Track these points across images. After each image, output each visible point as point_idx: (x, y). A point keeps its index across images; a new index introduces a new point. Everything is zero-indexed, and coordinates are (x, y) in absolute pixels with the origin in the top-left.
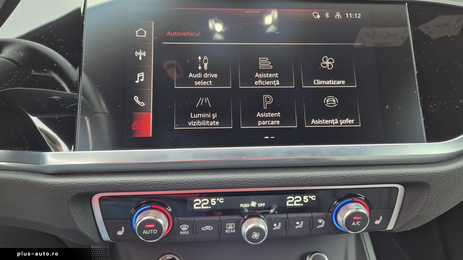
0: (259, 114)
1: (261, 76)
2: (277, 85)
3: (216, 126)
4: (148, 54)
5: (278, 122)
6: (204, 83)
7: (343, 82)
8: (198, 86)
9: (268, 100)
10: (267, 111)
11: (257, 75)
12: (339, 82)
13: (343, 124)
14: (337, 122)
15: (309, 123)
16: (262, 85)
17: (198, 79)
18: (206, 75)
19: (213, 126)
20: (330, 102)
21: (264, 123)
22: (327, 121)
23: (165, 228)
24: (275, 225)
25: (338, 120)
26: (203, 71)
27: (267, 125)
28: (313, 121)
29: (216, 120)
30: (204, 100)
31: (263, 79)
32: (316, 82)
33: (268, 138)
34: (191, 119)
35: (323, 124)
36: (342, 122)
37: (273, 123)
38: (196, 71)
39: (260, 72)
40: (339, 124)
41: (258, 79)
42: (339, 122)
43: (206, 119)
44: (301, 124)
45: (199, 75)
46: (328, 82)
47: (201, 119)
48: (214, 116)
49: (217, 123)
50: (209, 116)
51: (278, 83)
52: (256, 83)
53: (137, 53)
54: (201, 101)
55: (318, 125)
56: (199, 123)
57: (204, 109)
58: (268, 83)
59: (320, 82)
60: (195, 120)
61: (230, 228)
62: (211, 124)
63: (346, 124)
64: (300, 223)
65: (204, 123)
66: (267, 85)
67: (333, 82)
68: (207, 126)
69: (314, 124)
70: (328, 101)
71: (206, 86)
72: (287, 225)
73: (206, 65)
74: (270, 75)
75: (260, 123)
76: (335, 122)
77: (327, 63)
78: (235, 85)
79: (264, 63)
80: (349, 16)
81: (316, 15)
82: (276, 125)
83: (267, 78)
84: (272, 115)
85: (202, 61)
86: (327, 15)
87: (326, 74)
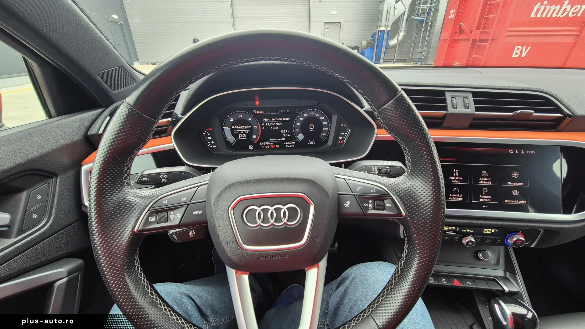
0: (481, 196)
1: (482, 179)
2: (490, 184)
3: (461, 200)
5: (489, 200)
6: (457, 181)
7: (522, 184)
8: (453, 182)
9: (485, 190)
10: (484, 195)
11: (480, 179)
12: (520, 184)
13: (520, 203)
14: (518, 202)
15: (504, 201)
16: (483, 184)
17: (454, 180)
18: (457, 178)
19: (460, 200)
20: (515, 193)
21: (483, 200)
22: (513, 201)
24: (477, 240)
25: (518, 201)
26: (456, 176)
28: (506, 201)
29: (461, 197)
30: (456, 189)
31: (483, 181)
32: (509, 183)
33: (484, 207)
34: (450, 197)
36: (520, 202)
37: (487, 200)
38: (453, 176)
39: (482, 177)
41: (481, 181)
42: (519, 202)
43: (457, 197)
44: (500, 202)
45: (454, 178)
46: (515, 184)
47: (455, 197)
48: (461, 196)
49: (462, 199)
50: (458, 195)
51: (490, 183)
52: (480, 182)
54: (455, 189)
56: (454, 198)
57: (456, 193)
58: (485, 183)
59: (510, 183)
60: (452, 197)
61: (456, 239)
62: (459, 199)
63: (522, 203)
64: (489, 240)
65: (456, 198)
66: (485, 184)
67: (518, 184)
68: (457, 200)
69: (506, 202)
70: (514, 192)
71: (457, 183)
72: (482, 240)
73: (457, 174)
74: (487, 179)
75: (481, 200)
76: (516, 202)
77: (515, 175)
78: (470, 183)
79: (484, 174)
80: (528, 152)
81: (511, 151)
82: (489, 201)
83: (485, 180)
84: (487, 197)
85: (455, 171)
86: (517, 152)
87: (514, 180)
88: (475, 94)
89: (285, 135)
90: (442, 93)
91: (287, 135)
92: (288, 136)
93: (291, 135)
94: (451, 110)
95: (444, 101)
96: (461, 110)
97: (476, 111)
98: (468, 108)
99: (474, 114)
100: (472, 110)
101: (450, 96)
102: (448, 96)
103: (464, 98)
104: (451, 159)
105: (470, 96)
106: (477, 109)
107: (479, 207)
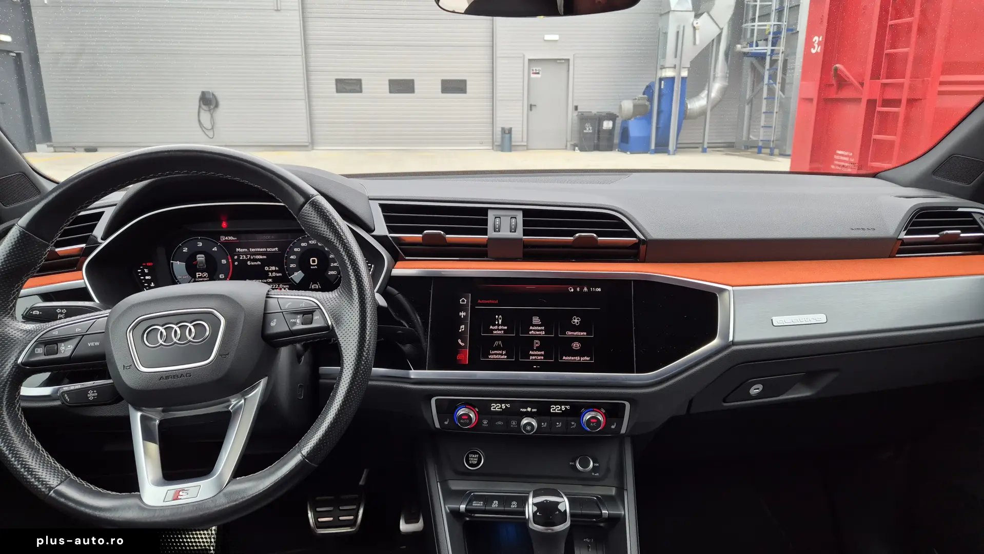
0: (531, 352)
1: (533, 328)
2: (543, 335)
3: (505, 359)
4: (467, 314)
5: (542, 357)
6: (499, 332)
7: (585, 333)
8: (495, 334)
9: (537, 343)
10: (536, 350)
11: (531, 328)
12: (582, 334)
14: (579, 359)
15: (561, 359)
16: (534, 335)
17: (496, 330)
18: (500, 328)
19: (503, 359)
20: (576, 346)
21: (534, 358)
22: (573, 358)
23: (474, 420)
24: (543, 424)
25: (580, 358)
26: (498, 325)
27: (536, 359)
28: (564, 358)
29: (505, 355)
30: (498, 343)
31: (534, 330)
32: (568, 333)
33: (536, 367)
34: (490, 354)
35: (570, 360)
36: (582, 359)
37: (539, 358)
38: (495, 325)
39: (534, 325)
40: (580, 360)
41: (531, 330)
43: (499, 354)
44: (556, 359)
45: (496, 327)
46: (575, 334)
47: (496, 354)
48: (504, 352)
49: (506, 357)
50: (501, 352)
51: (544, 333)
52: (530, 333)
53: (460, 314)
54: (496, 343)
55: (567, 360)
56: (495, 357)
57: (498, 348)
58: (538, 333)
59: (570, 333)
60: (493, 354)
61: (514, 423)
62: (502, 357)
63: (585, 360)
64: (559, 423)
65: (497, 357)
67: (579, 333)
68: (500, 359)
69: (564, 360)
70: (574, 345)
71: (501, 334)
72: (551, 425)
73: (500, 321)
74: (539, 328)
75: (531, 358)
76: (578, 358)
77: (576, 321)
78: (517, 334)
79: (536, 320)
80: (593, 290)
81: (571, 289)
82: (541, 359)
83: (537, 330)
84: (539, 353)
85: (498, 318)
86: (578, 289)
87: (575, 328)
88: (526, 213)
89: (272, 274)
90: (484, 211)
91: (274, 274)
92: (277, 275)
93: (280, 274)
94: (491, 234)
95: (485, 222)
96: (505, 233)
97: (524, 236)
98: (515, 231)
99: (522, 239)
100: (519, 234)
101: (494, 215)
102: (491, 215)
103: (511, 218)
104: (493, 302)
105: (520, 215)
106: (526, 233)
107: (529, 367)
